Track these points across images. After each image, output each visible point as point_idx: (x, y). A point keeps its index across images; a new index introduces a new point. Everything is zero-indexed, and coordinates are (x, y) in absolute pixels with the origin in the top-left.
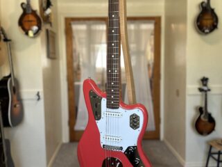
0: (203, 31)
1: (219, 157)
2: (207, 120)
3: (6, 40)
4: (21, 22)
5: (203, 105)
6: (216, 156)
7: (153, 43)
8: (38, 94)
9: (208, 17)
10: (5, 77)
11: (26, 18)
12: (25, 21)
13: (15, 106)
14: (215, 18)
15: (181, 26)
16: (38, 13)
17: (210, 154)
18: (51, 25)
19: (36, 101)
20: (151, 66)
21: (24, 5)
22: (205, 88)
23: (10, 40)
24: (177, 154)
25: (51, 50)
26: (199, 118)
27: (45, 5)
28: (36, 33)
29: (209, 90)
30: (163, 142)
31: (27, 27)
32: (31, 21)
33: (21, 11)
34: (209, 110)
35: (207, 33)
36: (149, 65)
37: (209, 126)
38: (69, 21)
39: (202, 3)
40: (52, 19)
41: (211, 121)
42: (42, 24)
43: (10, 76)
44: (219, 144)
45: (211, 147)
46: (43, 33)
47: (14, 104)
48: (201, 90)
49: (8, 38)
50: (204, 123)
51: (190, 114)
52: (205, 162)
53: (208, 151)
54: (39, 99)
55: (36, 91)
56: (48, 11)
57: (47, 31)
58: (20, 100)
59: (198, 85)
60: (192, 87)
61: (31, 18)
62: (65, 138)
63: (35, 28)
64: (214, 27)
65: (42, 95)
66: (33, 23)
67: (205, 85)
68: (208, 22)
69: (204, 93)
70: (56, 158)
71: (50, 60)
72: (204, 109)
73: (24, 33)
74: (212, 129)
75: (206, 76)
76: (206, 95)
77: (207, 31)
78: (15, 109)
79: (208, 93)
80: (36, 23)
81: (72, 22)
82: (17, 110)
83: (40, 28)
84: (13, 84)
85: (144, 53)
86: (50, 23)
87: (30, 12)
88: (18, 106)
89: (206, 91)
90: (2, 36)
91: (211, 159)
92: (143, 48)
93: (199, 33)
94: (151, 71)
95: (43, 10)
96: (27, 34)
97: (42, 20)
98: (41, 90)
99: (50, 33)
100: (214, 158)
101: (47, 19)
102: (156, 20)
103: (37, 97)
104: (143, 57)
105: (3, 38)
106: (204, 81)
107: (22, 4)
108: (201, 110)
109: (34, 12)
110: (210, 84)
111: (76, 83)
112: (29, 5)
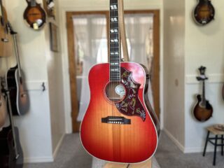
0: (201, 23)
1: (216, 142)
2: (204, 107)
3: (12, 33)
4: (27, 16)
5: (201, 93)
6: (214, 141)
7: (151, 37)
8: (43, 85)
9: (205, 8)
10: (11, 69)
11: (30, 12)
12: (30, 15)
13: (22, 96)
14: (212, 10)
15: (179, 19)
16: (42, 6)
17: (208, 140)
18: (54, 19)
19: (41, 92)
20: (150, 60)
22: (203, 77)
23: (16, 33)
24: (177, 141)
25: (54, 43)
26: (198, 105)
28: (40, 26)
29: (207, 79)
30: (163, 131)
31: (31, 20)
32: (36, 14)
33: (26, 5)
34: (207, 98)
35: (204, 24)
36: (148, 59)
37: (207, 112)
38: (71, 16)
40: (55, 13)
41: (209, 107)
42: (47, 17)
43: (16, 67)
44: (216, 129)
45: (209, 132)
46: (46, 26)
47: (21, 94)
48: (199, 79)
49: (14, 31)
50: (202, 110)
51: (189, 102)
52: (203, 148)
53: (206, 136)
54: (44, 90)
55: (41, 81)
56: (51, 5)
57: (50, 24)
58: (26, 91)
59: (196, 75)
60: (190, 76)
61: (36, 11)
62: (68, 129)
63: (40, 21)
64: (211, 18)
65: (47, 86)
66: (37, 16)
67: (203, 74)
68: (205, 14)
69: (202, 82)
70: (60, 147)
71: (53, 53)
72: (202, 97)
73: (29, 26)
74: (210, 116)
76: (204, 83)
77: (204, 22)
78: (22, 99)
79: (206, 81)
80: (40, 16)
81: (73, 16)
82: (24, 100)
83: (44, 21)
84: (20, 75)
85: (144, 45)
86: (53, 16)
87: (35, 5)
88: (25, 96)
89: (203, 80)
90: (9, 28)
91: (209, 144)
92: (142, 41)
93: (196, 24)
95: (47, 4)
96: (32, 26)
97: (46, 14)
98: (46, 81)
99: (52, 26)
100: (212, 143)
101: (51, 13)
102: (155, 14)
103: (42, 88)
104: (142, 50)
105: (9, 31)
106: (202, 70)
108: (199, 97)
109: (38, 6)
110: (208, 73)
111: (78, 77)
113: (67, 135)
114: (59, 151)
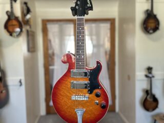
0: (148, 32)
2: (152, 100)
4: (6, 26)
5: (149, 88)
8: (20, 82)
11: (10, 23)
13: (2, 92)
14: (157, 22)
16: (20, 19)
18: (30, 27)
19: (18, 87)
20: (108, 53)
21: (8, 13)
22: (150, 75)
25: (31, 46)
26: (146, 98)
28: (18, 35)
29: (153, 77)
30: (118, 113)
31: (11, 30)
32: (14, 25)
33: (6, 18)
34: (154, 92)
35: (151, 33)
37: (154, 104)
39: (147, 11)
41: (155, 100)
45: (155, 121)
48: (146, 76)
50: (150, 102)
54: (21, 85)
55: (19, 78)
57: (28, 31)
59: (145, 72)
61: (15, 22)
63: (18, 30)
64: (156, 29)
65: (23, 82)
67: (150, 73)
68: (152, 25)
72: (149, 92)
73: (8, 34)
74: (156, 107)
78: (1, 95)
79: (153, 79)
81: (47, 23)
82: (3, 95)
86: (30, 25)
87: (14, 18)
88: (4, 92)
89: (151, 78)
92: (102, 43)
93: (145, 33)
94: (108, 56)
95: (24, 15)
96: (11, 35)
98: (23, 78)
99: (30, 33)
101: (27, 22)
106: (150, 69)
108: (147, 92)
109: (17, 18)
110: (154, 72)
111: (51, 67)
112: (12, 12)
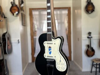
0: (89, 13)
2: (91, 50)
3: (5, 17)
4: (11, 10)
5: (89, 44)
6: (95, 66)
7: (67, 19)
8: (18, 41)
9: (90, 6)
10: (4, 33)
11: (13, 8)
12: (13, 9)
13: (9, 45)
14: (93, 7)
15: (79, 11)
16: (18, 6)
17: (93, 65)
19: (17, 44)
21: (12, 3)
22: (90, 37)
23: (6, 18)
24: (79, 66)
25: (23, 22)
26: (88, 49)
27: (21, 3)
28: (17, 14)
29: (92, 37)
30: (73, 61)
31: (13, 12)
32: (15, 9)
33: (11, 5)
34: (92, 46)
35: (90, 13)
36: (66, 29)
37: (92, 53)
38: (31, 10)
39: (88, 0)
40: (24, 9)
41: (93, 50)
42: (20, 11)
43: (6, 33)
44: (96, 60)
45: (93, 62)
46: (20, 15)
47: (8, 44)
48: (88, 38)
49: (6, 17)
50: (90, 52)
51: (84, 48)
52: (91, 69)
53: (92, 63)
54: (19, 43)
55: (17, 39)
56: (22, 5)
57: (22, 14)
58: (11, 43)
59: (87, 36)
60: (84, 36)
61: (15, 8)
63: (17, 12)
64: (93, 10)
65: (20, 41)
67: (90, 35)
68: (90, 8)
69: (89, 39)
71: (23, 26)
72: (90, 46)
74: (94, 54)
75: (90, 32)
76: (90, 40)
77: (90, 12)
78: (8, 46)
80: (17, 10)
81: (32, 10)
82: (9, 47)
83: (19, 12)
84: (8, 36)
85: (64, 23)
86: (23, 10)
87: (15, 5)
89: (90, 38)
90: (3, 16)
91: (93, 67)
92: (63, 21)
93: (87, 13)
95: (20, 5)
96: (13, 15)
98: (20, 39)
99: (23, 15)
100: (95, 67)
101: (22, 9)
102: (69, 9)
103: (18, 42)
104: (63, 25)
105: (3, 17)
106: (90, 33)
107: (11, 2)
108: (88, 46)
109: (16, 6)
111: (34, 37)
112: (14, 2)
113: (29, 63)
114: (26, 70)
